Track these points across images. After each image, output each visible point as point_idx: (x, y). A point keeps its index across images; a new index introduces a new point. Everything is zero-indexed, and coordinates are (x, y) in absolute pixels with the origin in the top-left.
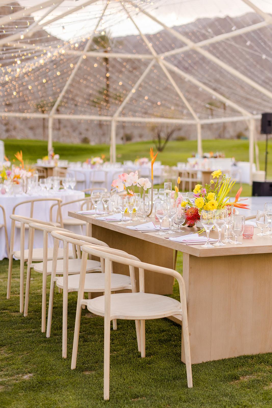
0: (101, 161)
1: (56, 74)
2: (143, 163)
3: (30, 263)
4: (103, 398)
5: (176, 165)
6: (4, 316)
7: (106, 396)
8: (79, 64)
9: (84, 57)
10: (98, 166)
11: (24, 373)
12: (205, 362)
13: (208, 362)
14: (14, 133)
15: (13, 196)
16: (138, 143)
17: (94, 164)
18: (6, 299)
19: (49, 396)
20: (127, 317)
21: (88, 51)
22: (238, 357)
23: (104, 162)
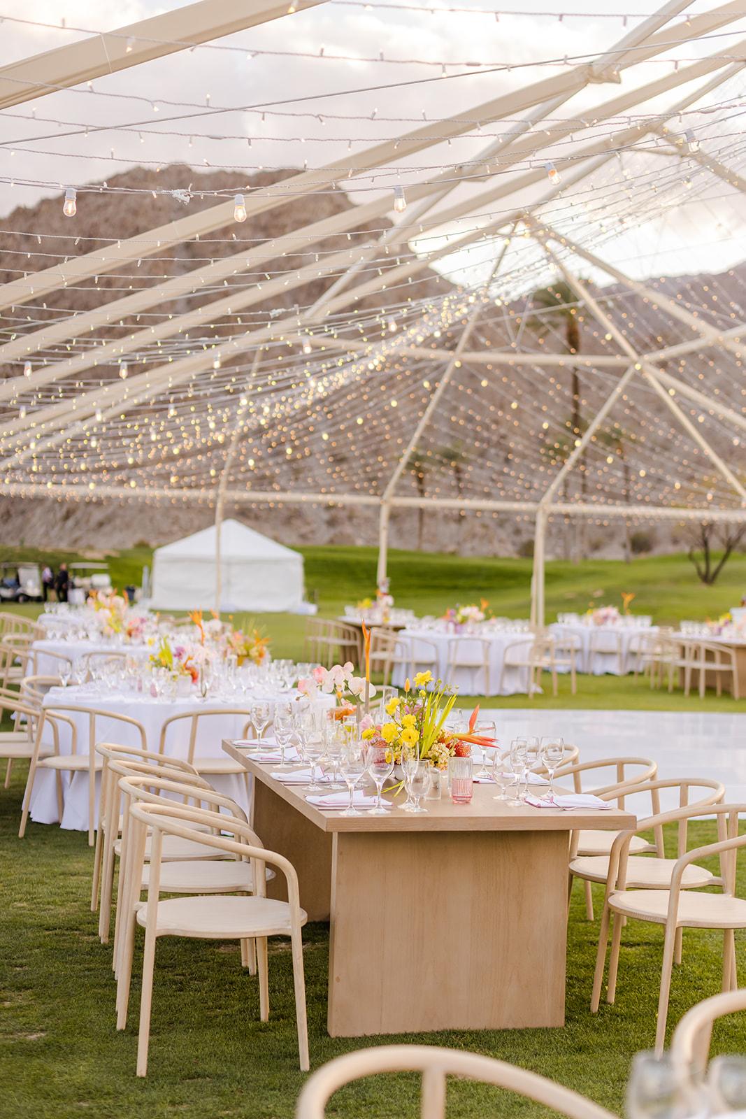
0: (481, 616)
1: (390, 404)
2: (606, 618)
3: (114, 839)
4: (135, 1073)
5: (677, 628)
6: (65, 940)
7: (142, 1070)
8: (445, 380)
9: (458, 364)
10: (469, 628)
11: (32, 1031)
12: (368, 1034)
13: (376, 1035)
14: (348, 529)
15: (169, 702)
16: (666, 559)
17: (465, 620)
18: (90, 910)
19: (46, 1067)
20: (187, 932)
21: (465, 350)
22: (437, 1032)
23: (487, 618)
